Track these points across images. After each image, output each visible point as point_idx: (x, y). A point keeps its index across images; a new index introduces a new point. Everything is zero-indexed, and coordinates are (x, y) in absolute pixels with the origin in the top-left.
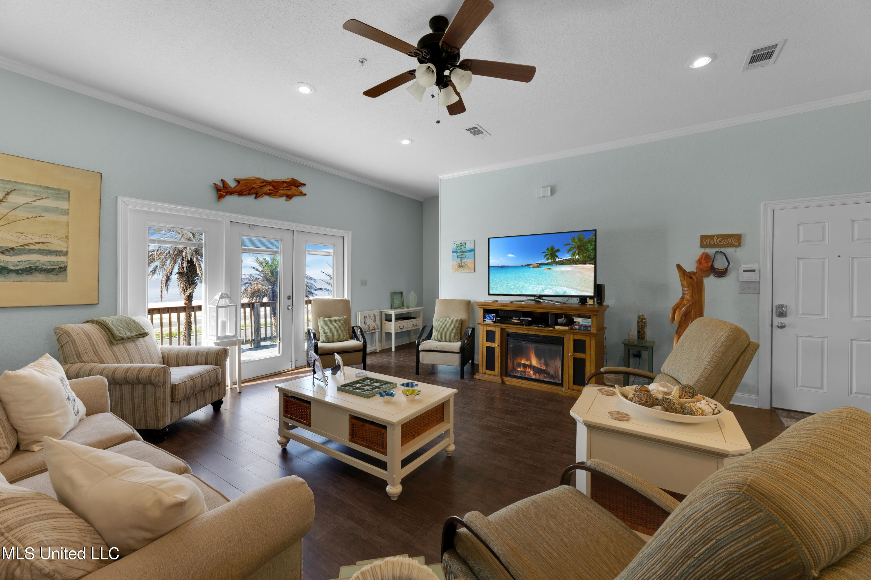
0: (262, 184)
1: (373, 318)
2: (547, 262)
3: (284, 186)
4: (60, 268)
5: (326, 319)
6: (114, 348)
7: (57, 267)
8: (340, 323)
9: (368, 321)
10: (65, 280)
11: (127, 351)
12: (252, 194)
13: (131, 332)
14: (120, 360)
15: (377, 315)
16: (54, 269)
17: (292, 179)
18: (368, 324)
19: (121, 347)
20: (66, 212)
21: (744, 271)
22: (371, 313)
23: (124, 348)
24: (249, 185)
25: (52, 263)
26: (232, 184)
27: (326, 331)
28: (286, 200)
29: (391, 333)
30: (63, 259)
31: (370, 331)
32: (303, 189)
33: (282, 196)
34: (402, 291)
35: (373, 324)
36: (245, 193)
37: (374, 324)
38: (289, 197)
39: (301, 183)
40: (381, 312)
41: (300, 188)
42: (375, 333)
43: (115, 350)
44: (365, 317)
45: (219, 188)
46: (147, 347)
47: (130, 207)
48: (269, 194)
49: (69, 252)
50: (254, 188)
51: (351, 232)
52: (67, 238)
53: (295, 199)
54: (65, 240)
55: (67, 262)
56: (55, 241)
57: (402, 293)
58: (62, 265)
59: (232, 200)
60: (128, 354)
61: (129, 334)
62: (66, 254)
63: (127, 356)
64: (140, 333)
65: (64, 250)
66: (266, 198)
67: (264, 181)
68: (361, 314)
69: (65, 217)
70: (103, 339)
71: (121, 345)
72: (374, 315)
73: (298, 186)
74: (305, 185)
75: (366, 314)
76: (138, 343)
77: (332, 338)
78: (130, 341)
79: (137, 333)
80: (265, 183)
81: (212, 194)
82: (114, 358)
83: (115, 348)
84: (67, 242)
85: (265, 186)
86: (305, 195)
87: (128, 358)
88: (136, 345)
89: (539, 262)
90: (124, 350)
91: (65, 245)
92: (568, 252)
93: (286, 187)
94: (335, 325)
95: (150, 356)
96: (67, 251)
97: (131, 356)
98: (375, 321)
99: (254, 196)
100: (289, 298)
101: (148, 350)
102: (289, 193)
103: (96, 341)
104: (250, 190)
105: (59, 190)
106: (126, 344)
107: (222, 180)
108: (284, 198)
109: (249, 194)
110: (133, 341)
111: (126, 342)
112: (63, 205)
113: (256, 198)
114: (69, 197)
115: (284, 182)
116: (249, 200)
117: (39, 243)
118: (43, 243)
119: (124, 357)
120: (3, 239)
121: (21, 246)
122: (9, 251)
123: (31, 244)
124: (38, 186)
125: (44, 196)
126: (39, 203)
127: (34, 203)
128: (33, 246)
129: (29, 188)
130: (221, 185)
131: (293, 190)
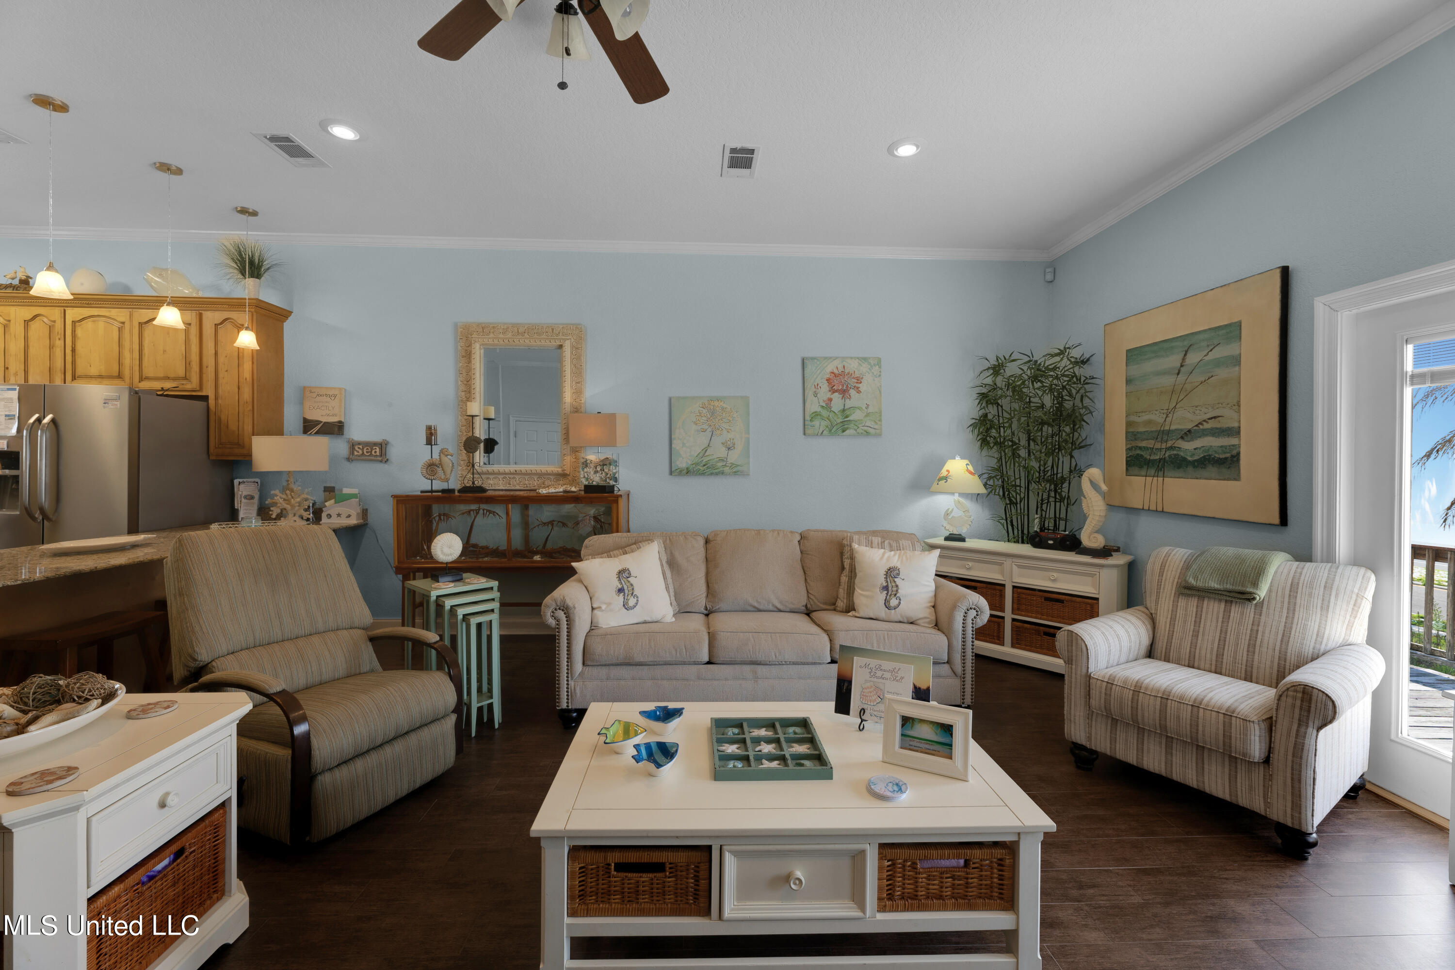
4: (1233, 456)
6: (1180, 600)
7: (1228, 455)
10: (1237, 478)
11: (1199, 613)
14: (1177, 623)
16: (1226, 459)
19: (1193, 602)
20: (1237, 360)
23: (1197, 606)
25: (1224, 449)
30: (1233, 441)
43: (1179, 604)
47: (1343, 313)
49: (1241, 428)
52: (1238, 404)
54: (1236, 408)
55: (1239, 446)
56: (1226, 412)
58: (1234, 452)
60: (1198, 620)
61: (1214, 584)
62: (1235, 432)
63: (1193, 623)
64: (1239, 588)
65: (1236, 425)
69: (1237, 368)
70: (1176, 580)
71: (1196, 599)
76: (1236, 608)
78: (1220, 600)
79: (1229, 587)
82: (1169, 616)
83: (1182, 602)
84: (1239, 412)
87: (1192, 627)
90: (1195, 610)
91: (1236, 416)
96: (1240, 427)
97: (1202, 625)
103: (1166, 580)
105: (1231, 326)
106: (1206, 602)
110: (1226, 601)
111: (1209, 598)
112: (1233, 350)
114: (1240, 334)
117: (1211, 418)
118: (1215, 417)
119: (1185, 622)
120: (1184, 419)
121: (1197, 426)
122: (1187, 435)
123: (1205, 421)
124: (1210, 329)
125: (1216, 343)
126: (1211, 356)
127: (1207, 358)
128: (1206, 426)
129: (1202, 337)
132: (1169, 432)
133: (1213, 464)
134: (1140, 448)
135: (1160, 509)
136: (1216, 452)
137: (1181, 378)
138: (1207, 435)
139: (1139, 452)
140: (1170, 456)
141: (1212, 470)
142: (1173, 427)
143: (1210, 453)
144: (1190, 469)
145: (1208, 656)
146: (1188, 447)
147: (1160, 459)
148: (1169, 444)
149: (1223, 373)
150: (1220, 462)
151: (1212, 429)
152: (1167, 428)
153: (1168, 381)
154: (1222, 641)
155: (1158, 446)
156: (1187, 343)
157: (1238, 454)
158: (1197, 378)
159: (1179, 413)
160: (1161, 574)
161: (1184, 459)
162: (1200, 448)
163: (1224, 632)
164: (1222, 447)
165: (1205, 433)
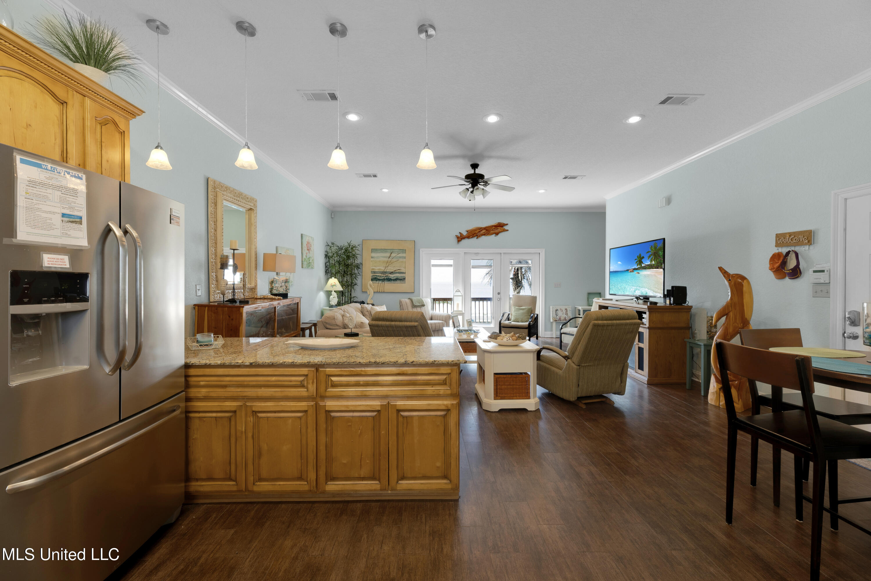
0: (480, 230)
1: (564, 311)
2: (637, 267)
3: (493, 228)
5: (517, 307)
8: (525, 311)
9: (559, 313)
10: (405, 283)
11: (417, 310)
12: (475, 237)
15: (569, 309)
17: (499, 223)
18: (559, 315)
20: (405, 258)
21: (815, 272)
22: (563, 308)
24: (473, 232)
26: (465, 233)
28: (495, 236)
30: (404, 275)
31: (561, 320)
32: (506, 228)
33: (492, 234)
35: (565, 316)
38: (497, 234)
40: (576, 308)
41: (504, 227)
44: (557, 310)
45: (458, 237)
46: (425, 310)
47: (424, 252)
48: (484, 235)
50: (475, 233)
51: (544, 249)
52: (405, 267)
53: (500, 235)
55: (406, 276)
56: (402, 269)
57: (600, 294)
59: (465, 242)
61: (419, 304)
62: (405, 273)
64: (423, 304)
65: (405, 272)
66: (483, 237)
67: (482, 228)
68: (553, 308)
72: (566, 309)
73: (502, 226)
74: (508, 224)
75: (558, 307)
76: (422, 308)
77: (518, 319)
78: (419, 307)
80: (481, 229)
81: (456, 240)
85: (482, 230)
86: (508, 230)
89: (633, 268)
91: (405, 270)
92: (649, 259)
93: (494, 229)
94: (521, 311)
98: (567, 314)
99: (476, 237)
100: (498, 294)
101: (424, 312)
102: (497, 231)
104: (473, 235)
105: (403, 249)
106: (417, 308)
107: (460, 232)
108: (494, 235)
109: (472, 237)
112: (404, 255)
113: (477, 238)
114: (407, 252)
115: (493, 226)
116: (474, 240)
117: (399, 270)
120: (390, 269)
121: (394, 271)
122: (392, 273)
124: (398, 249)
125: (400, 253)
127: (397, 256)
128: (397, 271)
129: (396, 250)
130: (459, 235)
131: (500, 229)
132: (386, 272)
134: (376, 276)
135: (383, 291)
137: (390, 259)
139: (376, 277)
140: (386, 278)
141: (398, 281)
142: (387, 271)
144: (392, 281)
146: (392, 276)
147: (383, 279)
148: (386, 275)
149: (401, 260)
150: (401, 280)
151: (399, 272)
152: (385, 271)
153: (386, 259)
155: (383, 275)
156: (392, 251)
157: (405, 278)
158: (394, 260)
159: (389, 268)
160: (407, 305)
161: (391, 279)
165: (396, 273)
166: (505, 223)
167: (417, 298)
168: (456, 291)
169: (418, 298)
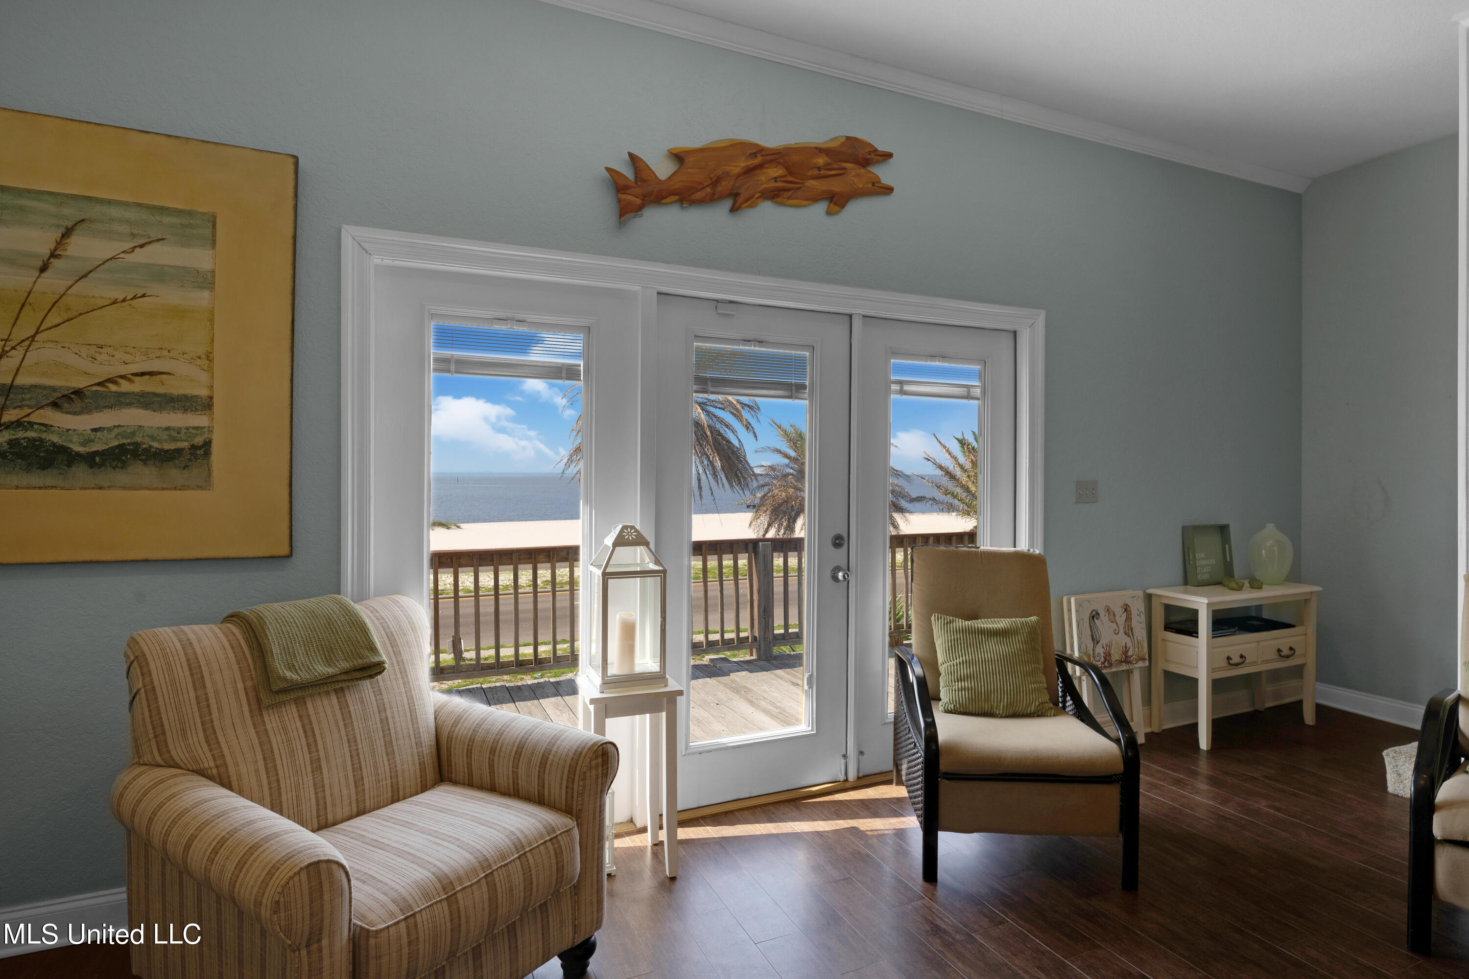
0: (751, 161)
1: (1121, 619)
3: (822, 165)
4: (194, 447)
5: (960, 623)
6: (266, 719)
7: (184, 445)
8: (1016, 644)
9: (1104, 626)
10: (206, 484)
11: (308, 727)
12: (721, 197)
13: (329, 662)
14: (278, 762)
15: (1138, 607)
16: (179, 451)
17: (848, 138)
18: (1103, 642)
19: (291, 712)
20: (207, 281)
22: (1116, 600)
23: (300, 717)
24: (712, 167)
25: (174, 434)
26: (663, 169)
27: (964, 671)
28: (829, 213)
29: (1195, 681)
30: (199, 421)
31: (1111, 665)
32: (884, 173)
33: (813, 198)
34: (1223, 522)
35: (1123, 638)
36: (699, 195)
37: (1127, 640)
38: (838, 201)
39: (876, 150)
40: (1150, 596)
41: (875, 169)
42: (1129, 672)
43: (269, 726)
44: (1095, 616)
45: (623, 182)
46: (382, 709)
47: (376, 260)
48: (774, 195)
49: (215, 400)
50: (726, 175)
51: (1042, 314)
52: (209, 357)
53: (856, 209)
54: (204, 362)
55: (210, 430)
56: (181, 367)
57: (1223, 530)
58: (199, 440)
59: (660, 221)
60: (311, 740)
62: (207, 405)
63: (305, 748)
64: (359, 662)
65: (204, 392)
66: (767, 210)
67: (757, 151)
68: (1079, 605)
69: (206, 294)
70: (240, 686)
71: (293, 707)
72: (1126, 609)
73: (865, 163)
74: (889, 155)
75: (1099, 601)
76: (351, 698)
77: (988, 700)
78: (328, 693)
79: (345, 665)
80: (761, 156)
81: (604, 205)
82: (260, 757)
83: (271, 721)
84: (210, 370)
85: (760, 166)
86: (888, 190)
87: (307, 757)
88: (344, 706)
90: (299, 724)
91: (204, 377)
93: (827, 167)
94: (994, 649)
95: (388, 743)
96: (211, 398)
97: (320, 747)
98: (1129, 631)
99: (728, 204)
100: (838, 542)
101: (384, 721)
102: (836, 185)
103: (216, 692)
104: (715, 185)
105: (191, 213)
106: (310, 705)
107: (631, 155)
108: (821, 208)
110: (336, 691)
111: (311, 696)
112: (199, 258)
113: (734, 210)
114: (214, 235)
115: (822, 151)
116: (714, 219)
117: (143, 374)
118: (151, 374)
119: (292, 752)
120: (59, 366)
121: (99, 384)
122: (70, 399)
123: (123, 377)
124: (138, 205)
125: (154, 235)
126: (140, 256)
127: (129, 258)
128: (127, 387)
129: (115, 212)
130: (628, 173)
131: (855, 176)
132: (10, 390)
133: (145, 462)
136: (153, 438)
137: (53, 281)
138: (129, 405)
140: (12, 442)
142: (24, 381)
143: (138, 439)
144: (79, 469)
145: (345, 792)
146: (74, 424)
148: (12, 415)
149: (169, 295)
150: (162, 457)
151: (143, 395)
153: (10, 280)
154: (355, 755)
156: (73, 213)
157: (208, 444)
158: (99, 289)
159: (44, 353)
161: (61, 449)
162: (110, 430)
163: (352, 741)
164: (168, 429)
165: (122, 401)
166: (881, 147)
167: (309, 603)
168: (620, 542)
169: (323, 603)
